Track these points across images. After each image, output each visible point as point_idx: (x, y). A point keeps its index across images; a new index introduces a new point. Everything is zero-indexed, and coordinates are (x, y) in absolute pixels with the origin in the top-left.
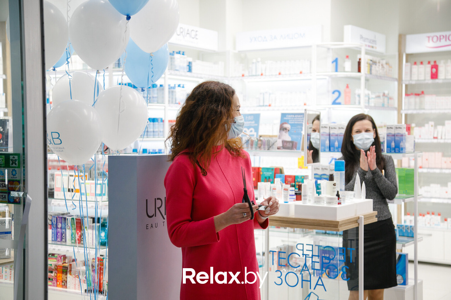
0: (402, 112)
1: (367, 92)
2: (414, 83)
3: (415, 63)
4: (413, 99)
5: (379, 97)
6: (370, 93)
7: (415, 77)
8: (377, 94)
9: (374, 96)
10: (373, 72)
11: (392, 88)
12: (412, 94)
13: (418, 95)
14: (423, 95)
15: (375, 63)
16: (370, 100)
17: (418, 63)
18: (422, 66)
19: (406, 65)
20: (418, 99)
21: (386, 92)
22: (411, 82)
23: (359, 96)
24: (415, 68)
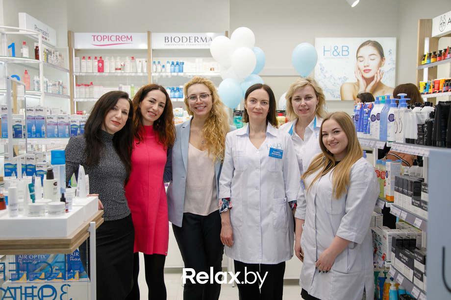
0: (74, 100)
1: (45, 79)
2: (84, 74)
3: (84, 58)
4: (83, 89)
5: (55, 85)
6: (47, 80)
7: (84, 70)
8: (54, 82)
9: (51, 84)
10: (49, 61)
11: (65, 78)
12: (82, 85)
13: (88, 85)
14: (92, 86)
15: (50, 53)
16: (48, 88)
17: (87, 58)
18: (89, 60)
19: (75, 59)
20: (87, 89)
21: (61, 82)
22: (81, 74)
23: (38, 82)
24: (84, 62)
